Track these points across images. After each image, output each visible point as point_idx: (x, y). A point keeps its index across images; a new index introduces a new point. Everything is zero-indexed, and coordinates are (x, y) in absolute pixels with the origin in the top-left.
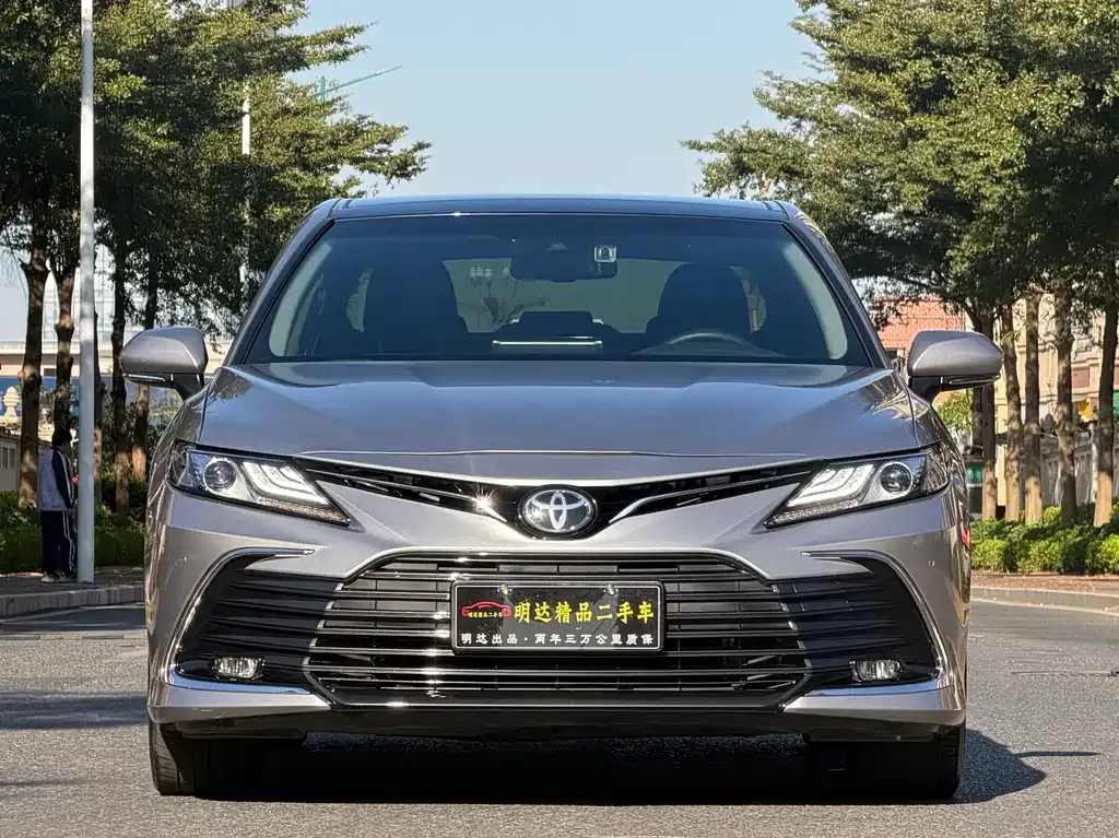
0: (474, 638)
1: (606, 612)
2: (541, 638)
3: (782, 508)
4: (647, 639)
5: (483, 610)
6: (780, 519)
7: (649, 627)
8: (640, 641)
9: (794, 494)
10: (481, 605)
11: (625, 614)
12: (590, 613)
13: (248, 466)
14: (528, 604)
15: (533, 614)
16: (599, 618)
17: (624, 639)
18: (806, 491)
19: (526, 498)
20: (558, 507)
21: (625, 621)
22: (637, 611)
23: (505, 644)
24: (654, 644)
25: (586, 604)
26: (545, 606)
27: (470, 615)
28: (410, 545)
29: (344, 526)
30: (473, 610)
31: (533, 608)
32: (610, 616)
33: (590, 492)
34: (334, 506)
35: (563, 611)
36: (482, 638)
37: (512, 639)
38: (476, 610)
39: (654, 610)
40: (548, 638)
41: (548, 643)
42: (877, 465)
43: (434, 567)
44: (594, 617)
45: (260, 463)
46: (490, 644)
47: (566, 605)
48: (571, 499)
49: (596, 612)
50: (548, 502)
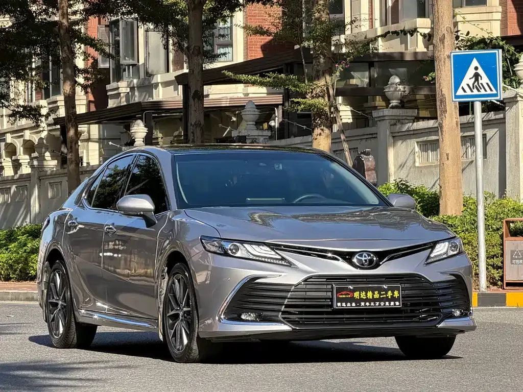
0: (341, 304)
1: (383, 294)
2: (363, 304)
3: (429, 257)
4: (397, 303)
5: (344, 295)
6: (429, 261)
7: (398, 299)
8: (395, 304)
9: (431, 252)
10: (343, 293)
11: (390, 295)
12: (378, 295)
13: (246, 245)
14: (358, 292)
15: (360, 296)
16: (381, 297)
17: (390, 304)
18: (435, 251)
19: (355, 255)
20: (366, 259)
21: (390, 297)
22: (393, 294)
23: (351, 306)
24: (400, 305)
25: (377, 292)
26: (364, 293)
27: (340, 296)
28: (315, 273)
29: (290, 266)
30: (341, 295)
31: (360, 293)
32: (385, 296)
33: (375, 253)
34: (283, 259)
35: (370, 294)
36: (349, 304)
37: (354, 304)
38: (342, 294)
39: (399, 293)
40: (365, 304)
41: (365, 306)
42: (449, 242)
43: (325, 280)
44: (380, 296)
45: (251, 244)
46: (346, 306)
47: (371, 292)
48: (369, 255)
49: (381, 295)
50: (362, 257)
